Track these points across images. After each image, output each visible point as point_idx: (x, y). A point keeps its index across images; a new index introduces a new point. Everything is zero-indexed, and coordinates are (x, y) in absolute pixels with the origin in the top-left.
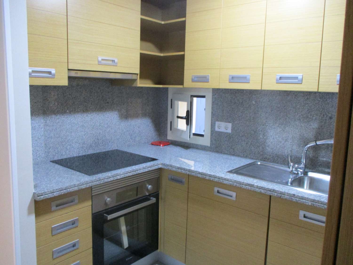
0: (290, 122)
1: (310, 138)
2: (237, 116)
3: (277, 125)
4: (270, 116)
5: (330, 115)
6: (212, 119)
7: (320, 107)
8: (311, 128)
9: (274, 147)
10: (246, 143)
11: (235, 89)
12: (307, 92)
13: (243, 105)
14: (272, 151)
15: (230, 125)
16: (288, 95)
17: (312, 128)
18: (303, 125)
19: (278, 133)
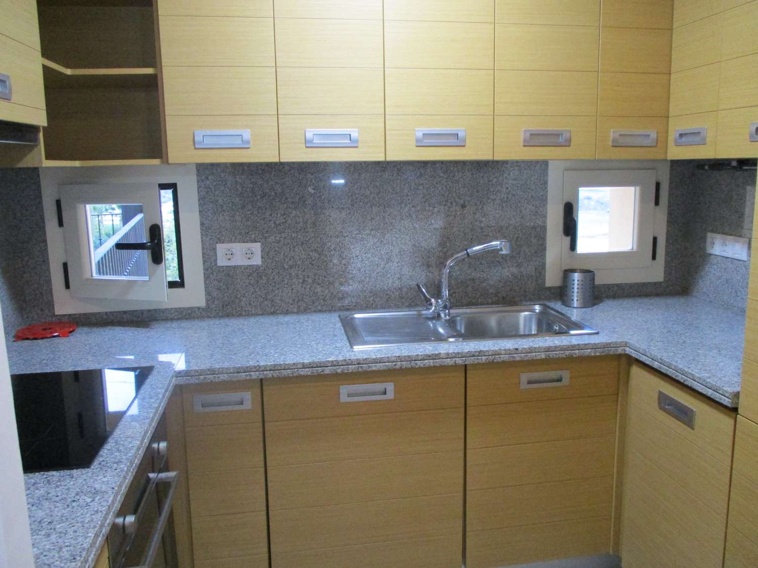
0: (392, 223)
1: (431, 248)
2: (273, 224)
3: (367, 232)
4: (352, 216)
5: (462, 202)
6: (204, 238)
7: (445, 189)
8: (432, 229)
9: (365, 278)
10: (301, 281)
11: (261, 164)
12: (419, 162)
13: (284, 198)
14: (361, 286)
15: (257, 247)
16: (384, 171)
17: (434, 229)
18: (417, 226)
19: (372, 247)
